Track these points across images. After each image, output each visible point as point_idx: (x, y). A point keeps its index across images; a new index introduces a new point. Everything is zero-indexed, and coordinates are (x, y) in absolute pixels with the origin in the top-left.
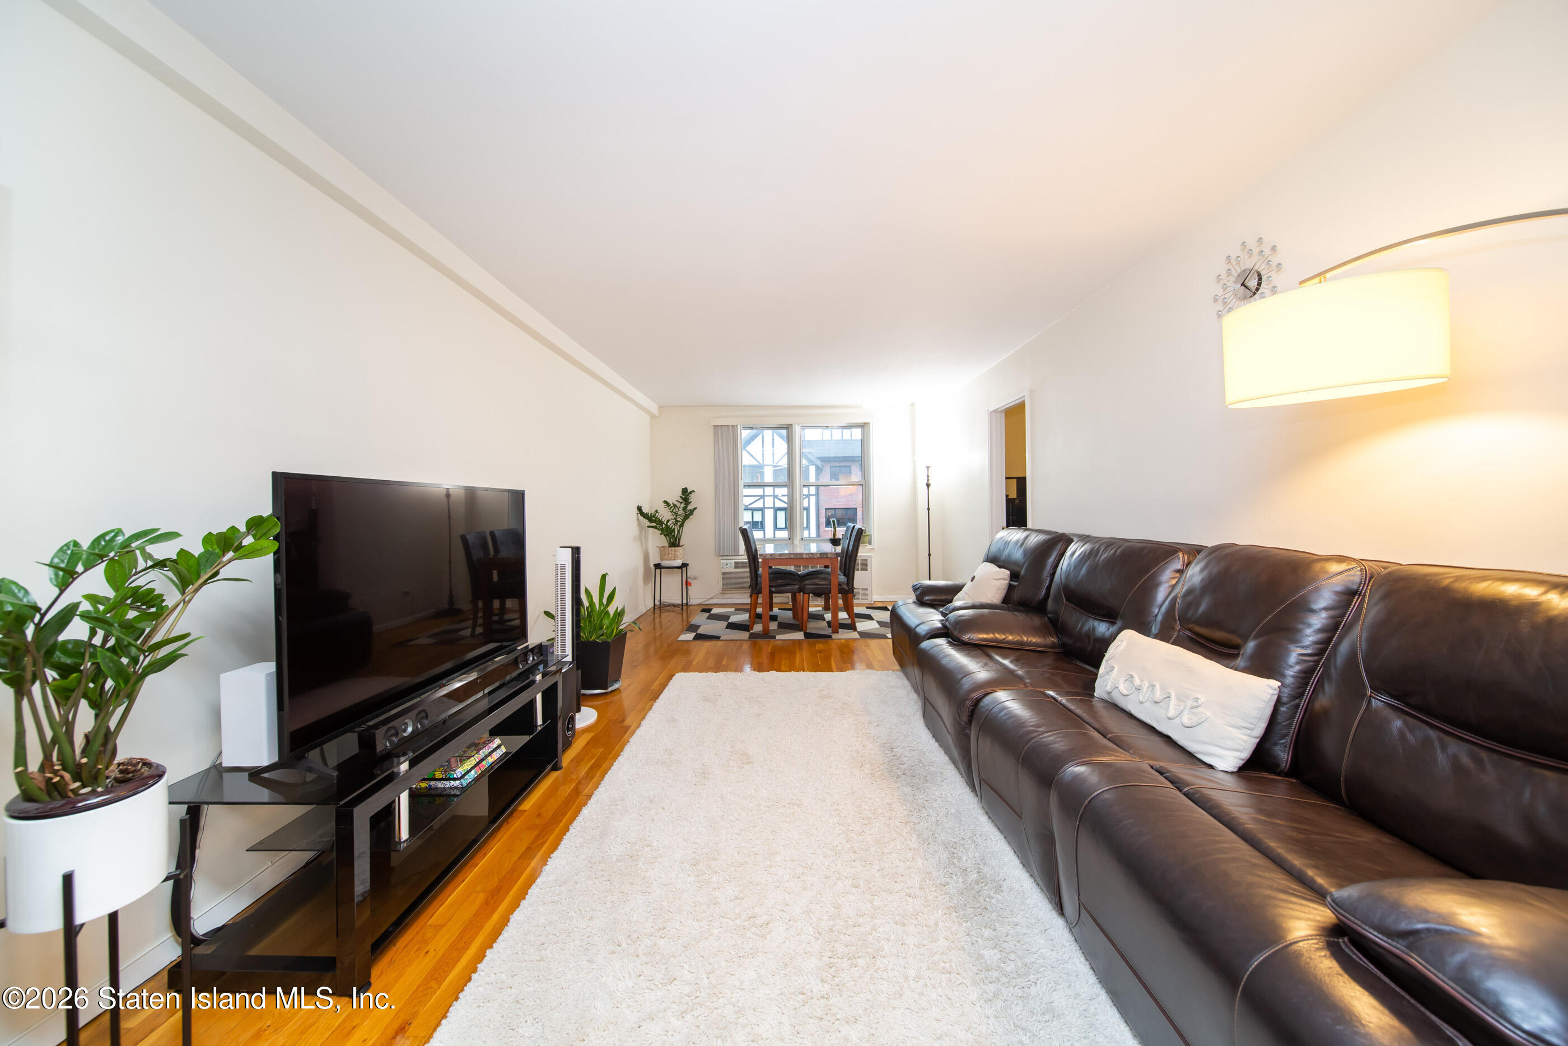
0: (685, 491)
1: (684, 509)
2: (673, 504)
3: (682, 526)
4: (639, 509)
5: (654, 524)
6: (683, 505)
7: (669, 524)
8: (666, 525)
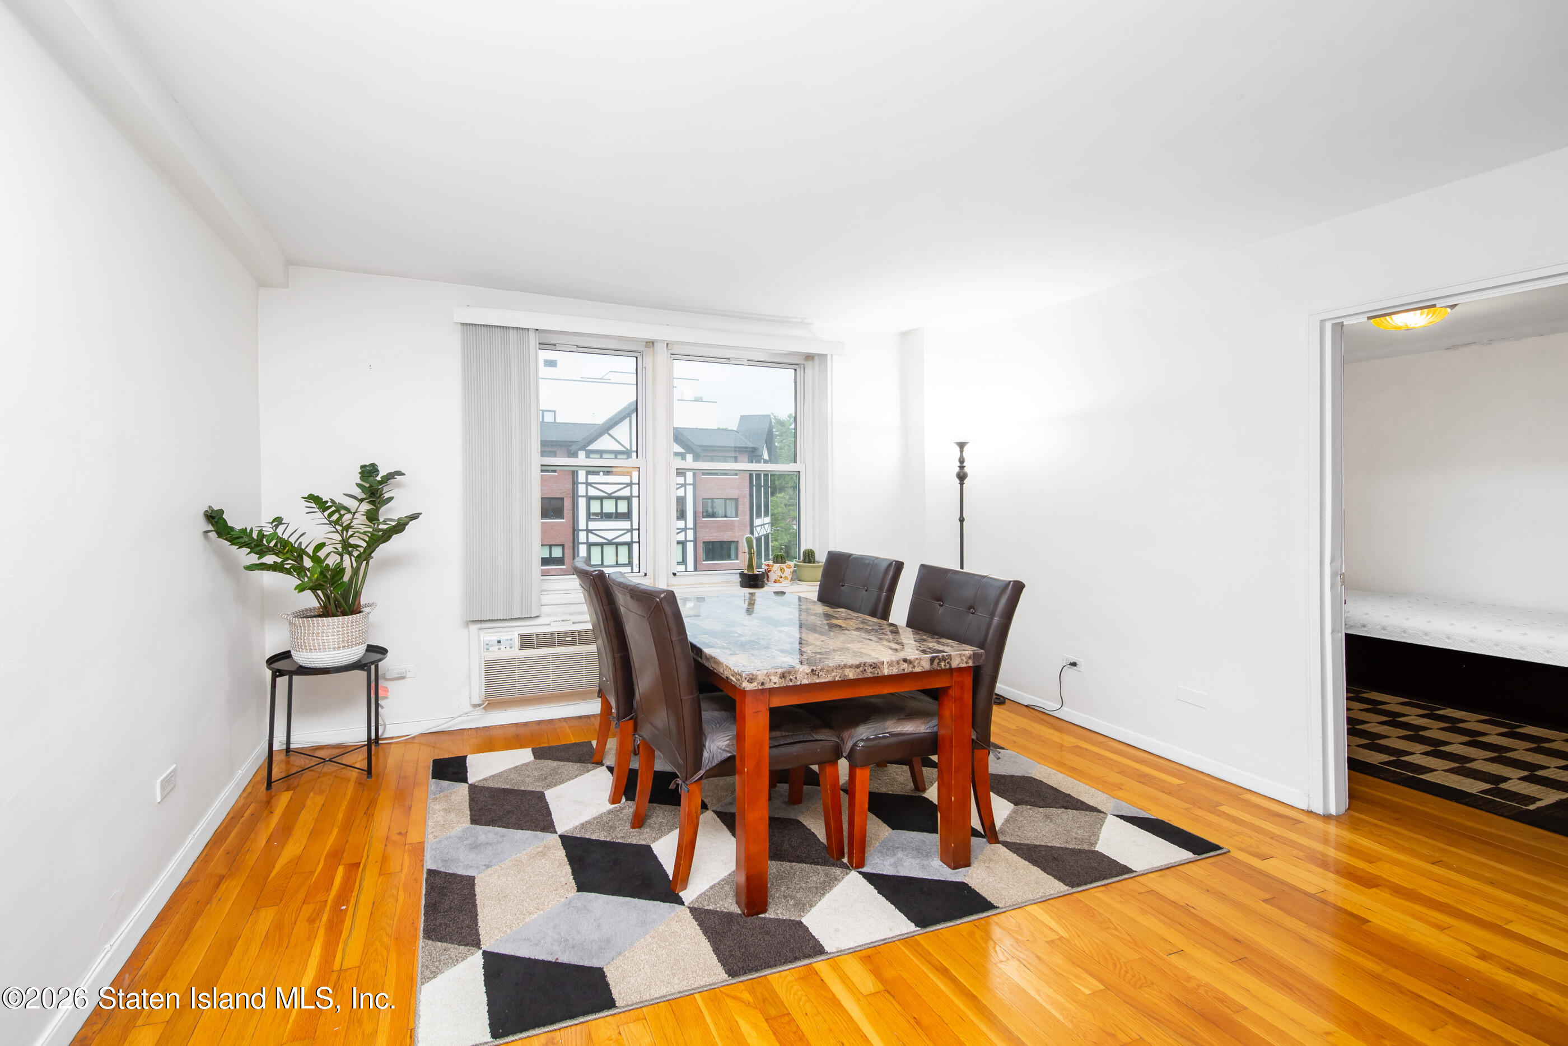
0: (368, 472)
1: (372, 517)
2: (332, 501)
3: (366, 556)
4: (215, 518)
5: (270, 559)
6: (365, 507)
7: (322, 554)
8: (315, 559)
